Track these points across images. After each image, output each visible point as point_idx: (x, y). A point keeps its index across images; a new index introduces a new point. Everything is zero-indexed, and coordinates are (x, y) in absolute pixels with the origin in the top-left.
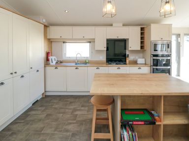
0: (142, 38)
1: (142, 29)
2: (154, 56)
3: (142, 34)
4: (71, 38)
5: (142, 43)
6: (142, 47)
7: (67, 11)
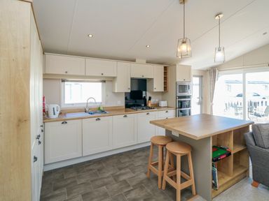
0: (165, 78)
1: (165, 68)
2: (180, 97)
3: (165, 73)
4: (83, 74)
5: (165, 83)
6: (165, 88)
7: (90, 36)
